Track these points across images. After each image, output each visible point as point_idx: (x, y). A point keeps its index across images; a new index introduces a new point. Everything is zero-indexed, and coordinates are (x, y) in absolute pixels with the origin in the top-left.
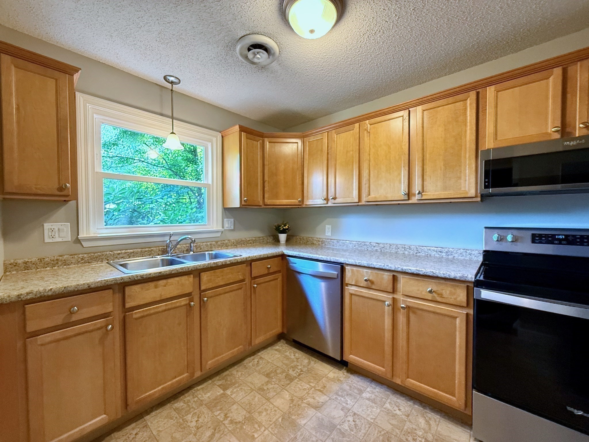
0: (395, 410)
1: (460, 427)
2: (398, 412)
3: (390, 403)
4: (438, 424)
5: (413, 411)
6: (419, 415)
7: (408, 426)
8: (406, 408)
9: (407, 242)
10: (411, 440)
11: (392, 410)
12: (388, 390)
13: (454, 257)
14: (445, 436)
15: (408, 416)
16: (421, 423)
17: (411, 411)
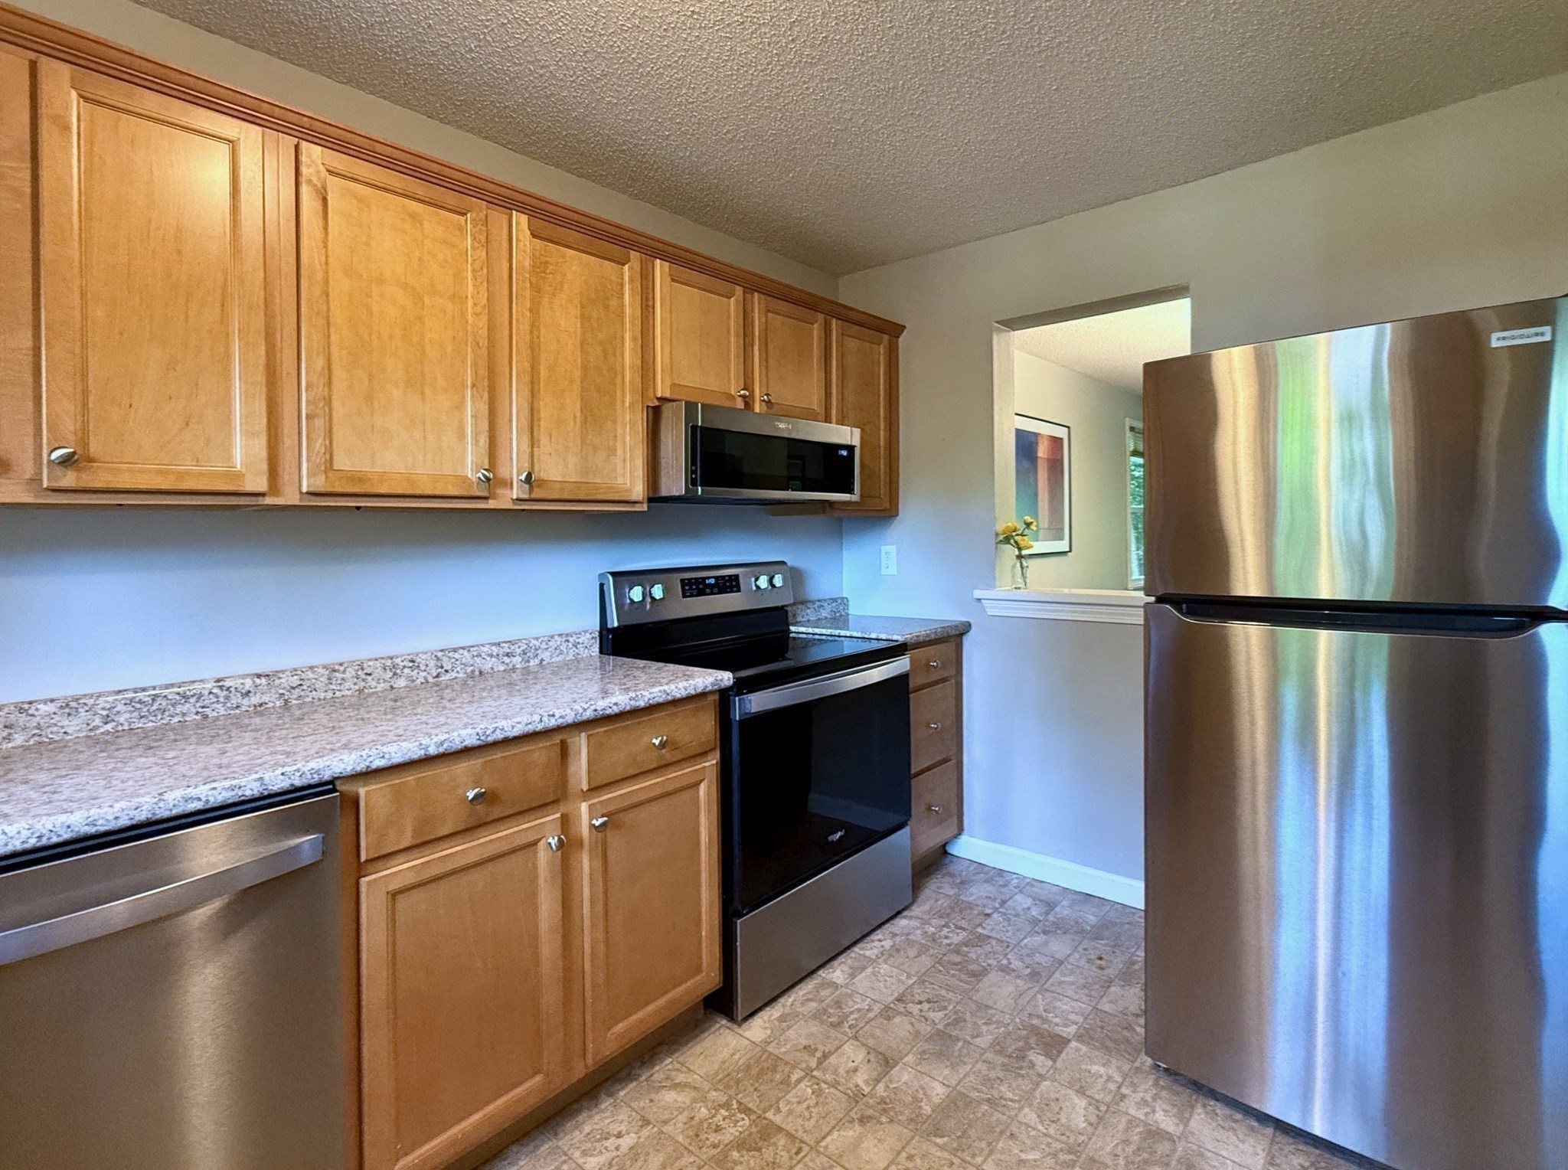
0: (617, 1149)
1: (706, 1034)
2: (626, 1142)
3: (585, 1153)
4: (689, 1069)
5: (635, 1105)
6: (653, 1096)
7: (676, 1130)
8: (620, 1118)
9: (401, 647)
10: (719, 1138)
11: (615, 1154)
12: (532, 1145)
13: (542, 660)
14: (720, 1068)
15: (646, 1122)
16: (676, 1101)
17: (633, 1109)
